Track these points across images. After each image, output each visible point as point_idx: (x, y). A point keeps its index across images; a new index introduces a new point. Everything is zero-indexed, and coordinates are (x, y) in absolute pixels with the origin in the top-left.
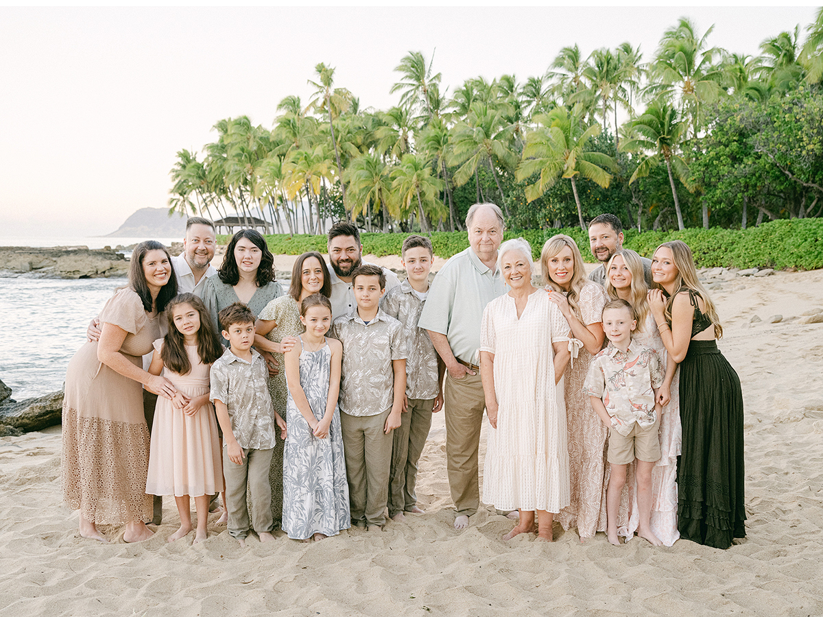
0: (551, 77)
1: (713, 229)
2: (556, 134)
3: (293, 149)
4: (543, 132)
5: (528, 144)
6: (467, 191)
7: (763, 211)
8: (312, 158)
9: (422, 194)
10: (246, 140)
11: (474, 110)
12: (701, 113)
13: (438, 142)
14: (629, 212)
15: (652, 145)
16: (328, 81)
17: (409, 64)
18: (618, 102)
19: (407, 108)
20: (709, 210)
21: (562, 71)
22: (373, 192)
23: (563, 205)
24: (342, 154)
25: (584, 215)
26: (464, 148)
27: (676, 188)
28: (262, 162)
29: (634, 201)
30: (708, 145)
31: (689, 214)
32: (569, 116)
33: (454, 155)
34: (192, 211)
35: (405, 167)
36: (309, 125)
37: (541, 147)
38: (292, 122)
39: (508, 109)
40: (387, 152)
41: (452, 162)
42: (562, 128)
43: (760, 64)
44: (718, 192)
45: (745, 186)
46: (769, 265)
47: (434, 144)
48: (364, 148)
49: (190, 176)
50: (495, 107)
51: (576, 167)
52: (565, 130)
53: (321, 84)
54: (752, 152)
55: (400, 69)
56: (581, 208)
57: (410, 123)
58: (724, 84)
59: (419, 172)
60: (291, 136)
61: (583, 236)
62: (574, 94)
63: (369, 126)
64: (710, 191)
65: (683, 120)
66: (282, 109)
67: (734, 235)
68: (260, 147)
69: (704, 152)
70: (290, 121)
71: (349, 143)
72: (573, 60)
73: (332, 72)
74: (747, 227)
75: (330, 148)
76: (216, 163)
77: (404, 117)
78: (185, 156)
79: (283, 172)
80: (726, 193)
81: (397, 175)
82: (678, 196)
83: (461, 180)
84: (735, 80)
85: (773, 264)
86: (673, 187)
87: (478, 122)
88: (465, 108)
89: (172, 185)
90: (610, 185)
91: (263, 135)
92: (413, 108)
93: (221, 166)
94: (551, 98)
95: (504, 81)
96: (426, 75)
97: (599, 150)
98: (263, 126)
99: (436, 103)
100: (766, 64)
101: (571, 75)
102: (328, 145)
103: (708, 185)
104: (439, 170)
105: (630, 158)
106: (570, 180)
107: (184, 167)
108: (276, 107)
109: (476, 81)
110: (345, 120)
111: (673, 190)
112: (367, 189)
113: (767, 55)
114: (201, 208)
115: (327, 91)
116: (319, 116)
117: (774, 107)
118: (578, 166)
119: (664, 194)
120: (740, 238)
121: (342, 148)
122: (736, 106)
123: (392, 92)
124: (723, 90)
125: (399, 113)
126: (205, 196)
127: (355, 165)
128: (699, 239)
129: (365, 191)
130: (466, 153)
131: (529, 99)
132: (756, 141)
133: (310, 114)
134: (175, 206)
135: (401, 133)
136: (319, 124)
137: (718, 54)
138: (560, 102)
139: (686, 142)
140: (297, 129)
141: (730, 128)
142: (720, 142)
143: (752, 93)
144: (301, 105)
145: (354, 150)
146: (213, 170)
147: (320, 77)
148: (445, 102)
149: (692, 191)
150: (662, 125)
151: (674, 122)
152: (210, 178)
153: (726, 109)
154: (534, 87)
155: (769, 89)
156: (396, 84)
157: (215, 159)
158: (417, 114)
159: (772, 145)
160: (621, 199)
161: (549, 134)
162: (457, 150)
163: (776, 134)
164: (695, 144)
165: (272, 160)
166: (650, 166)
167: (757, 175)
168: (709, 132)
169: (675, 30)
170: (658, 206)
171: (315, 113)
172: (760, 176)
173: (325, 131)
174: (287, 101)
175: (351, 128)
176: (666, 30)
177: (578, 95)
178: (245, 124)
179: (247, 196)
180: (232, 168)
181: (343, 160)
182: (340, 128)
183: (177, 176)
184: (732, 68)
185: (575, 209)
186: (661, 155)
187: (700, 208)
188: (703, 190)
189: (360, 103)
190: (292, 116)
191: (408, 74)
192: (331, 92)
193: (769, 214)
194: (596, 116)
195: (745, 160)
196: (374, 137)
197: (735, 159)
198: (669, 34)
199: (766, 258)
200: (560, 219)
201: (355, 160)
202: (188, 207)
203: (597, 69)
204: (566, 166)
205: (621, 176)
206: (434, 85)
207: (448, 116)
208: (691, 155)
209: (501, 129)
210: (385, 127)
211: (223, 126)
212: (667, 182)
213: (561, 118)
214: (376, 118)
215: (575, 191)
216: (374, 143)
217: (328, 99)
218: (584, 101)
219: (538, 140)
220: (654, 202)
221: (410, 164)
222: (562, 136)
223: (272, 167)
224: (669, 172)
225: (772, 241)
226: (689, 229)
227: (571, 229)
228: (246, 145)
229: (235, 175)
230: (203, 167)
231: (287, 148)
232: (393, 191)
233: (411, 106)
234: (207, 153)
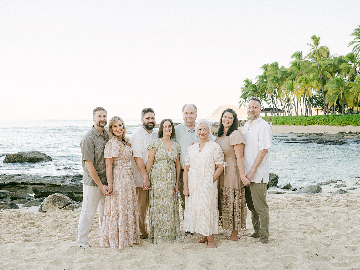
3: (298, 77)
8: (308, 80)
10: (276, 73)
16: (317, 43)
17: (358, 32)
19: (357, 53)
22: (340, 95)
24: (322, 77)
28: (284, 83)
35: (357, 82)
36: (306, 64)
38: (298, 63)
40: (346, 75)
48: (333, 74)
49: (249, 90)
53: (314, 45)
55: (353, 34)
57: (358, 60)
60: (297, 70)
63: (336, 63)
66: (294, 58)
68: (282, 76)
70: (297, 63)
71: (326, 72)
73: (319, 39)
76: (262, 84)
77: (355, 58)
78: (247, 82)
79: (294, 87)
81: (353, 86)
89: (241, 94)
91: (284, 70)
93: (264, 85)
98: (284, 66)
102: (316, 73)
107: (247, 86)
108: (291, 57)
110: (324, 61)
112: (337, 93)
115: (317, 48)
116: (310, 60)
121: (322, 74)
123: (349, 46)
125: (352, 56)
127: (330, 82)
129: (335, 94)
133: (307, 59)
134: (242, 104)
135: (353, 65)
136: (311, 63)
140: (300, 67)
144: (303, 55)
145: (329, 75)
146: (260, 87)
147: (313, 41)
152: (259, 91)
156: (351, 42)
157: (261, 82)
165: (288, 82)
171: (309, 58)
173: (314, 66)
174: (296, 54)
175: (327, 64)
178: (276, 66)
180: (270, 86)
181: (324, 81)
182: (322, 65)
183: (243, 90)
189: (330, 52)
190: (298, 61)
191: (357, 36)
196: (338, 68)
201: (330, 80)
210: (344, 63)
211: (265, 67)
214: (340, 59)
216: (339, 71)
217: (317, 51)
221: (359, 81)
223: (289, 85)
228: (276, 75)
229: (271, 89)
230: (255, 86)
231: (295, 76)
232: (350, 94)
233: (358, 52)
234: (257, 79)
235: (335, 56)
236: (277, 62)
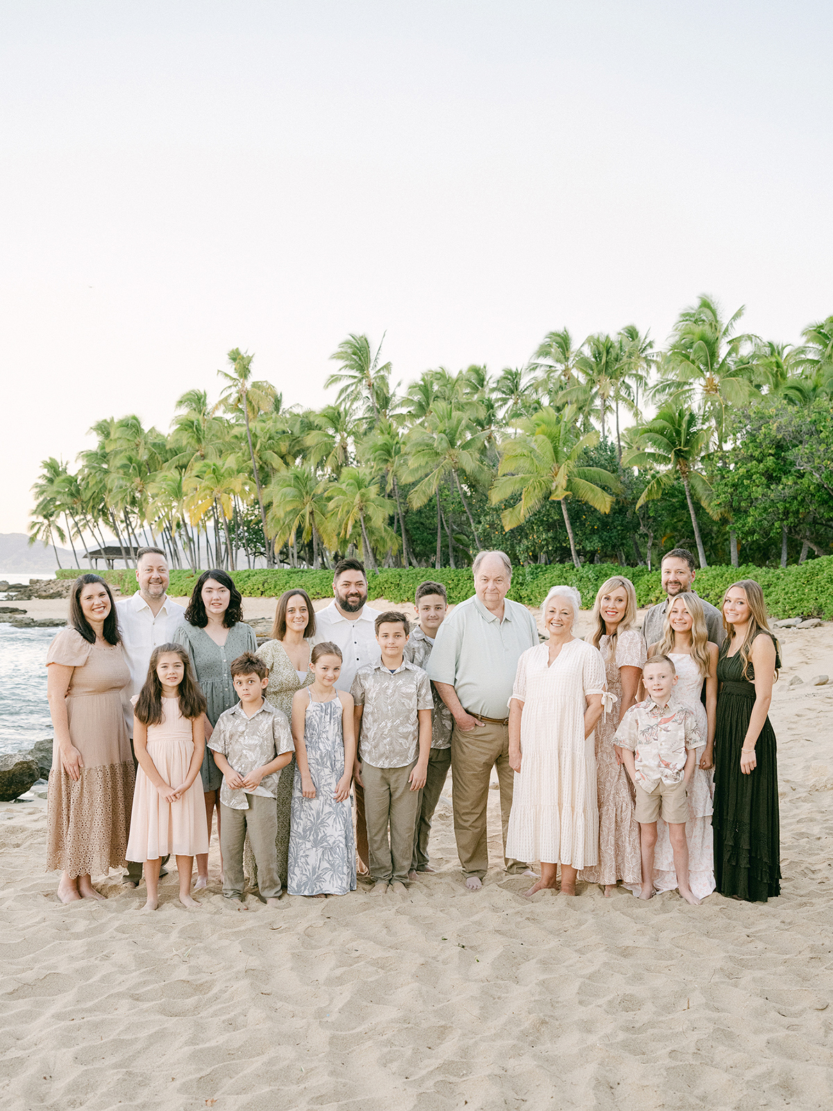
0: (534, 369)
1: (744, 566)
2: (541, 444)
3: (196, 460)
4: (525, 441)
5: (505, 457)
6: (423, 515)
7: (807, 544)
8: (222, 471)
9: (367, 519)
10: (134, 446)
11: (436, 411)
12: (728, 419)
13: (388, 452)
14: (636, 543)
15: (665, 460)
16: (244, 372)
17: (350, 351)
18: (620, 402)
19: (347, 408)
20: (739, 542)
21: (549, 361)
22: (303, 516)
23: (550, 534)
24: (261, 466)
25: (577, 548)
26: (422, 461)
27: (697, 514)
28: (156, 476)
29: (642, 530)
30: (736, 459)
31: (714, 547)
32: (558, 421)
33: (408, 469)
34: (59, 539)
35: (345, 484)
36: (217, 427)
37: (522, 460)
38: (196, 423)
39: (477, 409)
40: (320, 464)
41: (406, 478)
42: (549, 437)
43: (803, 356)
44: (750, 519)
45: (784, 513)
46: (815, 613)
47: (383, 454)
48: (289, 459)
49: (59, 493)
50: (461, 407)
51: (568, 486)
52: (554, 439)
53: (235, 376)
54: (793, 470)
55: (337, 356)
56: (574, 538)
57: (350, 426)
58: (757, 380)
59: (363, 490)
60: (193, 442)
61: (576, 575)
62: (564, 391)
63: (297, 430)
64: (740, 518)
65: (705, 427)
66: (183, 407)
67: (771, 575)
68: (152, 456)
69: (732, 466)
70: (193, 423)
71: (271, 451)
72: (562, 348)
73: (250, 360)
74: (787, 565)
75: (245, 458)
76: (95, 476)
77: (342, 419)
78: (53, 467)
79: (184, 489)
80: (761, 521)
81: (335, 494)
82: (698, 524)
83: (417, 501)
84: (771, 377)
85: (820, 612)
86: (692, 512)
87: (441, 427)
88: (423, 408)
89: (34, 504)
90: (612, 509)
91: (156, 441)
92: (354, 407)
93: (101, 481)
94: (534, 396)
95: (472, 373)
96: (372, 365)
97: (597, 464)
98: (157, 429)
99: (384, 401)
100: (811, 356)
101: (560, 367)
102: (243, 454)
103: (738, 511)
104: (389, 488)
105: (636, 473)
106: (559, 503)
107: (51, 481)
109: (436, 373)
110: (264, 421)
111: (693, 516)
112: (295, 512)
113: (811, 345)
114: (72, 534)
115: (243, 385)
116: (230, 417)
117: (820, 413)
118: (570, 486)
119: (680, 521)
120: (778, 579)
121: (260, 458)
122: (772, 411)
123: (327, 386)
124: (755, 389)
125: (336, 414)
126: (77, 518)
127: (279, 481)
128: (726, 580)
129: (292, 514)
130: (425, 467)
131: (504, 396)
132: (798, 455)
133: (219, 414)
134: (37, 532)
135: (338, 438)
136: (231, 426)
137: (749, 342)
138: (545, 401)
139: (709, 455)
140: (201, 433)
141: (765, 439)
142: (751, 456)
143: (792, 393)
144: (207, 401)
145: (276, 462)
146: (90, 486)
147: (234, 367)
148: (396, 400)
149: (716, 517)
150: (678, 433)
151: (693, 430)
152: (86, 495)
153: (760, 415)
154: (511, 381)
155: (814, 390)
156: (332, 376)
157: (93, 471)
158: (360, 414)
159: (817, 461)
160: (626, 528)
161: (533, 444)
162: (413, 463)
163: (822, 447)
164: (720, 459)
165: (168, 474)
166: (663, 486)
167: (799, 499)
168: (738, 443)
169: (693, 312)
170: (673, 537)
171: (224, 412)
172: (803, 500)
173: (239, 436)
174: (189, 397)
175: (273, 431)
176: (682, 311)
177: (569, 393)
178: (133, 426)
179: (134, 519)
180: (116, 483)
181: (264, 475)
182: (258, 433)
183: (42, 493)
184: (767, 361)
185: (566, 540)
186: (677, 472)
187: (727, 540)
188: (731, 517)
189: (284, 399)
190: (195, 417)
191: (347, 363)
192: (248, 385)
193: (815, 549)
194: (593, 420)
195: (784, 480)
196: (302, 445)
197: (771, 478)
198: (686, 316)
199: (811, 605)
200: (547, 552)
201: (278, 474)
202: (55, 534)
203: (593, 360)
204: (554, 484)
205: (626, 498)
206: (383, 378)
207: (400, 418)
208: (716, 472)
209: (469, 436)
210: (317, 432)
211: (104, 429)
212: (684, 506)
213: (548, 424)
214: (306, 420)
215: (566, 516)
216: (303, 452)
217: (244, 395)
218: (577, 401)
219: (519, 451)
220: (668, 531)
221: (351, 481)
222: (550, 446)
223: (169, 482)
224: (687, 493)
225: (818, 583)
226: (713, 566)
227: (561, 566)
228: (134, 453)
229: (120, 492)
230: (76, 481)
231: (188, 458)
232: (329, 515)
233: (352, 404)
234: (81, 463)
235: (296, 411)
236: (138, 416)
